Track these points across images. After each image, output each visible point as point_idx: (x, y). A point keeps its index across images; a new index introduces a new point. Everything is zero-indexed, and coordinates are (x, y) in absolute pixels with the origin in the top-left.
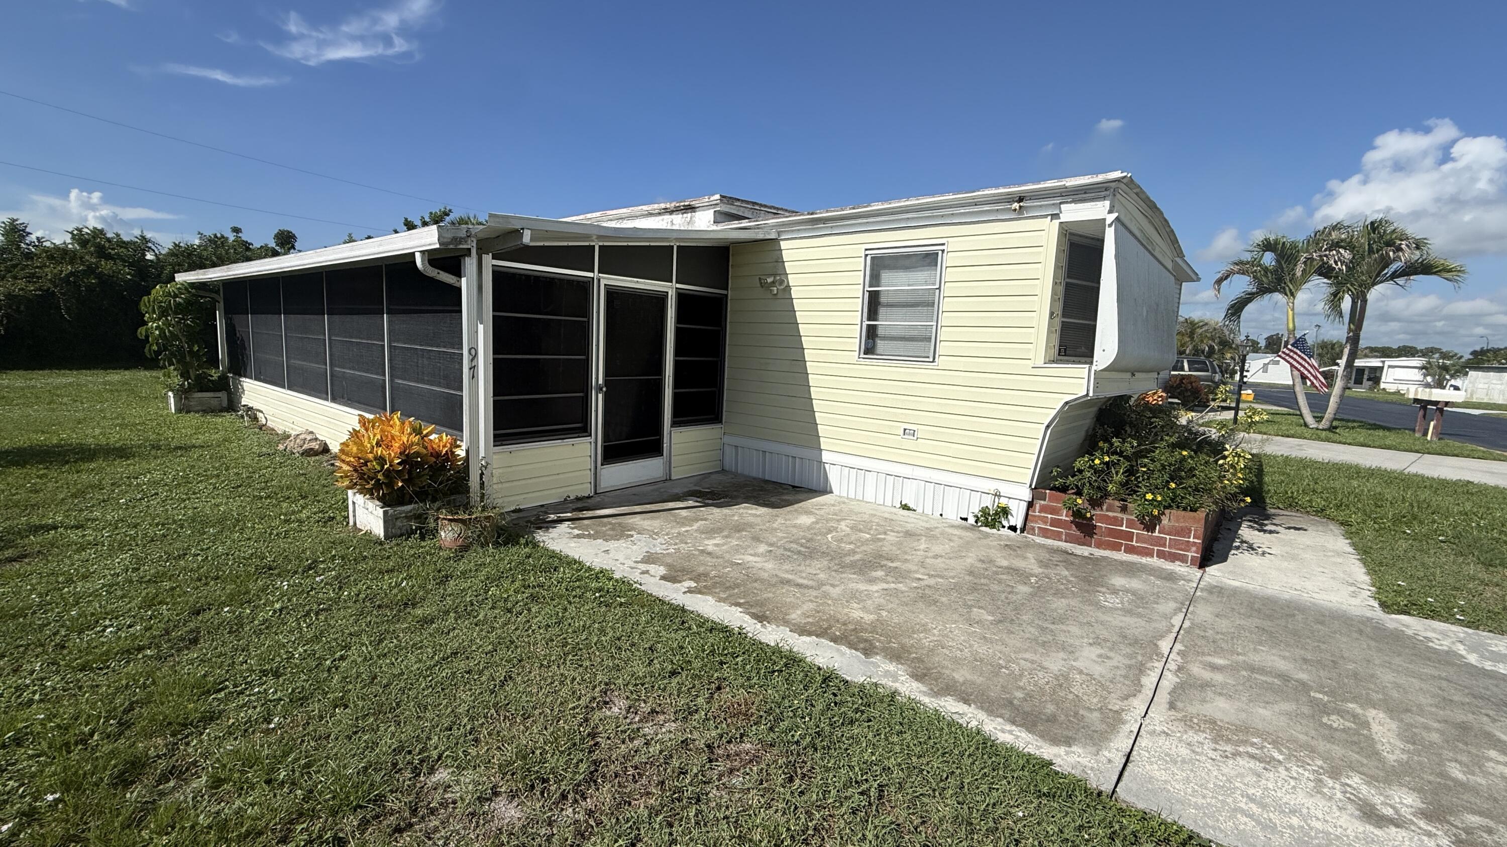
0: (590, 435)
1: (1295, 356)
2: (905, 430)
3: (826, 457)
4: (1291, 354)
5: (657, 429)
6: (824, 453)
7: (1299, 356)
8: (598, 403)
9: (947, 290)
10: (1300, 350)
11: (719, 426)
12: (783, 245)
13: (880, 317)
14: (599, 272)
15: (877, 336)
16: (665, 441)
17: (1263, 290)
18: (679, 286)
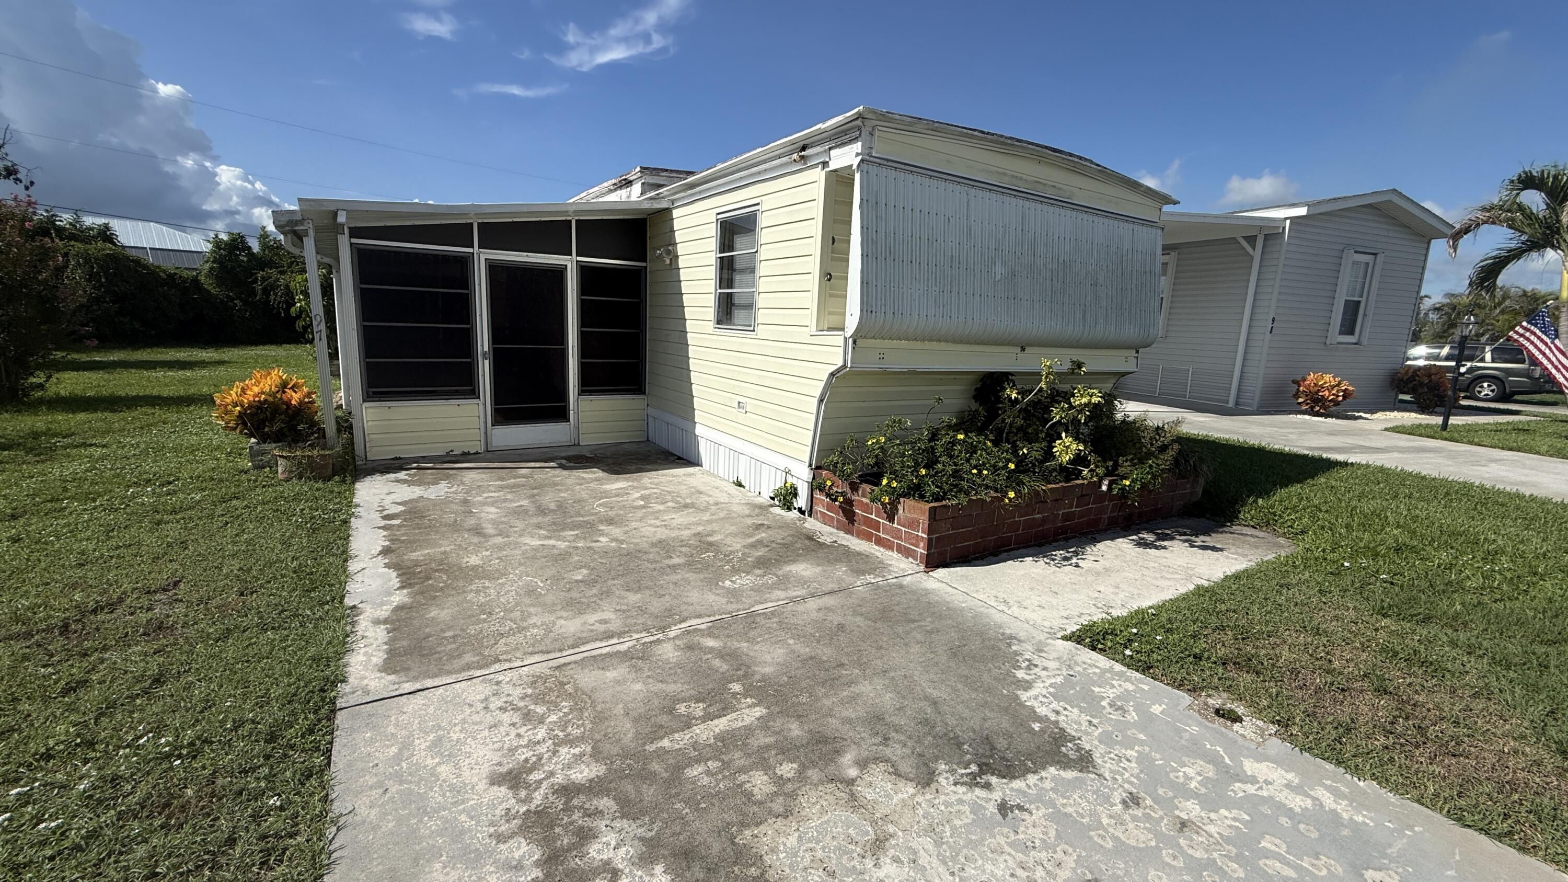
0: (479, 398)
1: (1532, 338)
2: (739, 403)
3: (699, 430)
4: (1528, 334)
5: (562, 395)
6: (697, 425)
7: (1539, 338)
8: (485, 370)
9: (764, 253)
10: (1540, 329)
11: (642, 396)
12: (676, 213)
13: (737, 283)
14: (479, 247)
15: (733, 305)
16: (571, 407)
17: (1535, 245)
18: (579, 259)
